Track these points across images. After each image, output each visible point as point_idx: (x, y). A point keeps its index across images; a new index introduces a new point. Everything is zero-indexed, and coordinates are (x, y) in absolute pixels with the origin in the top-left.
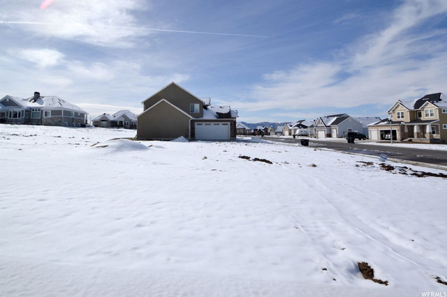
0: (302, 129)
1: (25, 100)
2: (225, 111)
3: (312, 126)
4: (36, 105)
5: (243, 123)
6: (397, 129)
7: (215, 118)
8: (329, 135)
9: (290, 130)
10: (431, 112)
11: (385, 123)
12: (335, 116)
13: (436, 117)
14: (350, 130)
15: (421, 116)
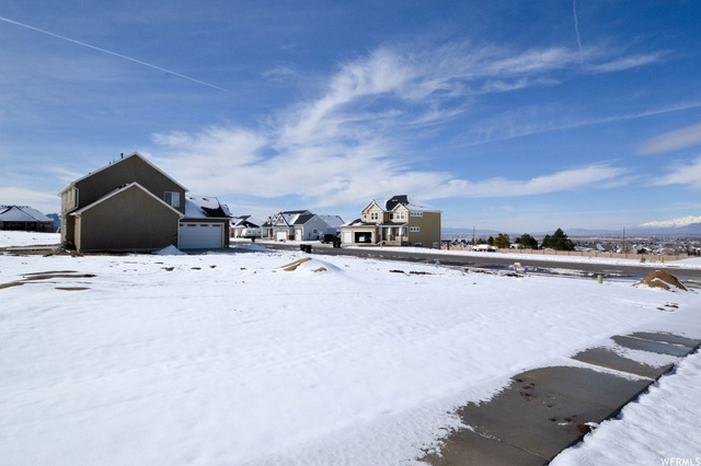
0: (250, 229)
2: (213, 205)
3: (266, 225)
6: (372, 230)
7: (203, 216)
8: (292, 238)
10: (401, 214)
11: (359, 224)
12: (295, 213)
13: (406, 220)
14: (315, 231)
15: (392, 217)
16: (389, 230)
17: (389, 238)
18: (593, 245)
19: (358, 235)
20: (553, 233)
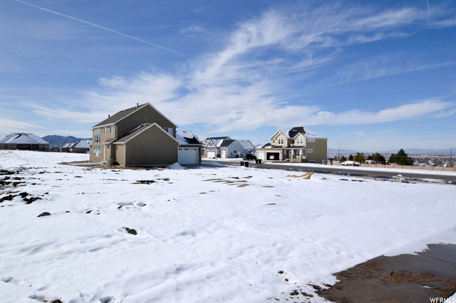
2: (190, 136)
6: (280, 152)
8: (219, 156)
10: (300, 140)
11: (269, 147)
12: (220, 138)
13: (304, 144)
14: (235, 152)
15: (293, 142)
16: (292, 152)
17: (292, 157)
18: (425, 161)
19: (269, 155)
20: (397, 152)
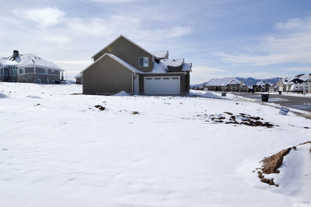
0: (299, 85)
1: (6, 58)
4: (14, 63)
5: (237, 78)
7: (163, 72)
9: (285, 86)
